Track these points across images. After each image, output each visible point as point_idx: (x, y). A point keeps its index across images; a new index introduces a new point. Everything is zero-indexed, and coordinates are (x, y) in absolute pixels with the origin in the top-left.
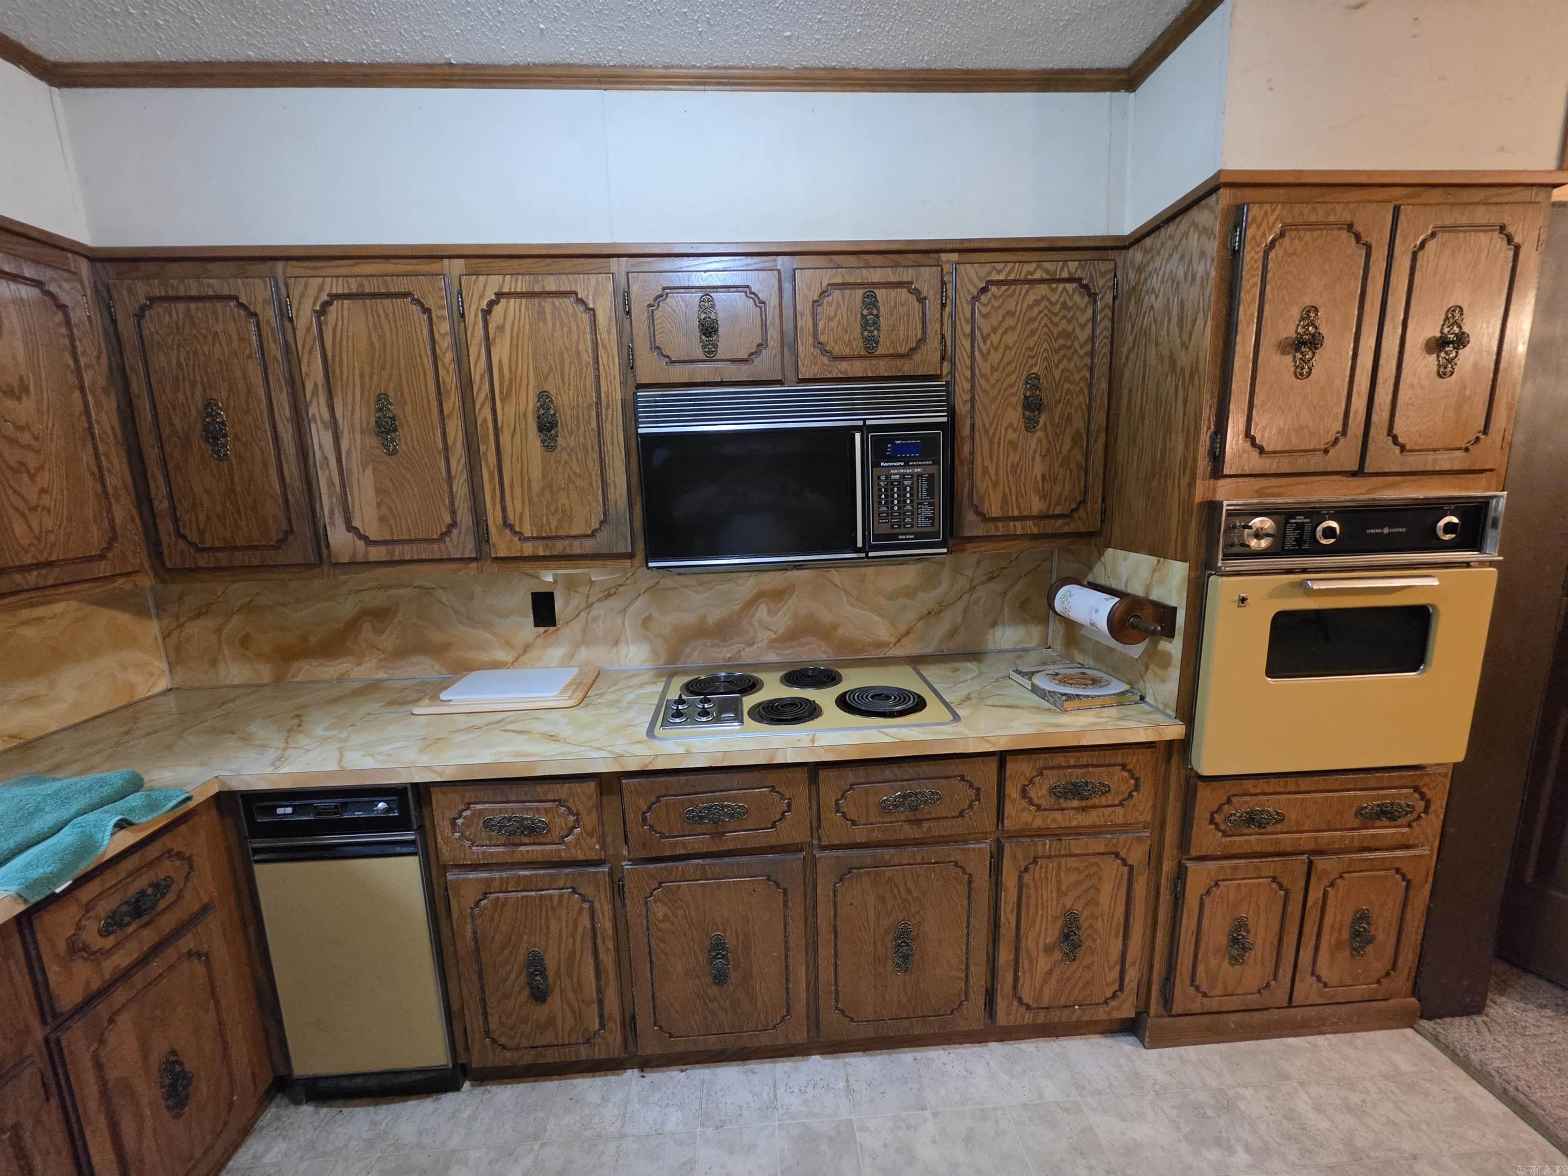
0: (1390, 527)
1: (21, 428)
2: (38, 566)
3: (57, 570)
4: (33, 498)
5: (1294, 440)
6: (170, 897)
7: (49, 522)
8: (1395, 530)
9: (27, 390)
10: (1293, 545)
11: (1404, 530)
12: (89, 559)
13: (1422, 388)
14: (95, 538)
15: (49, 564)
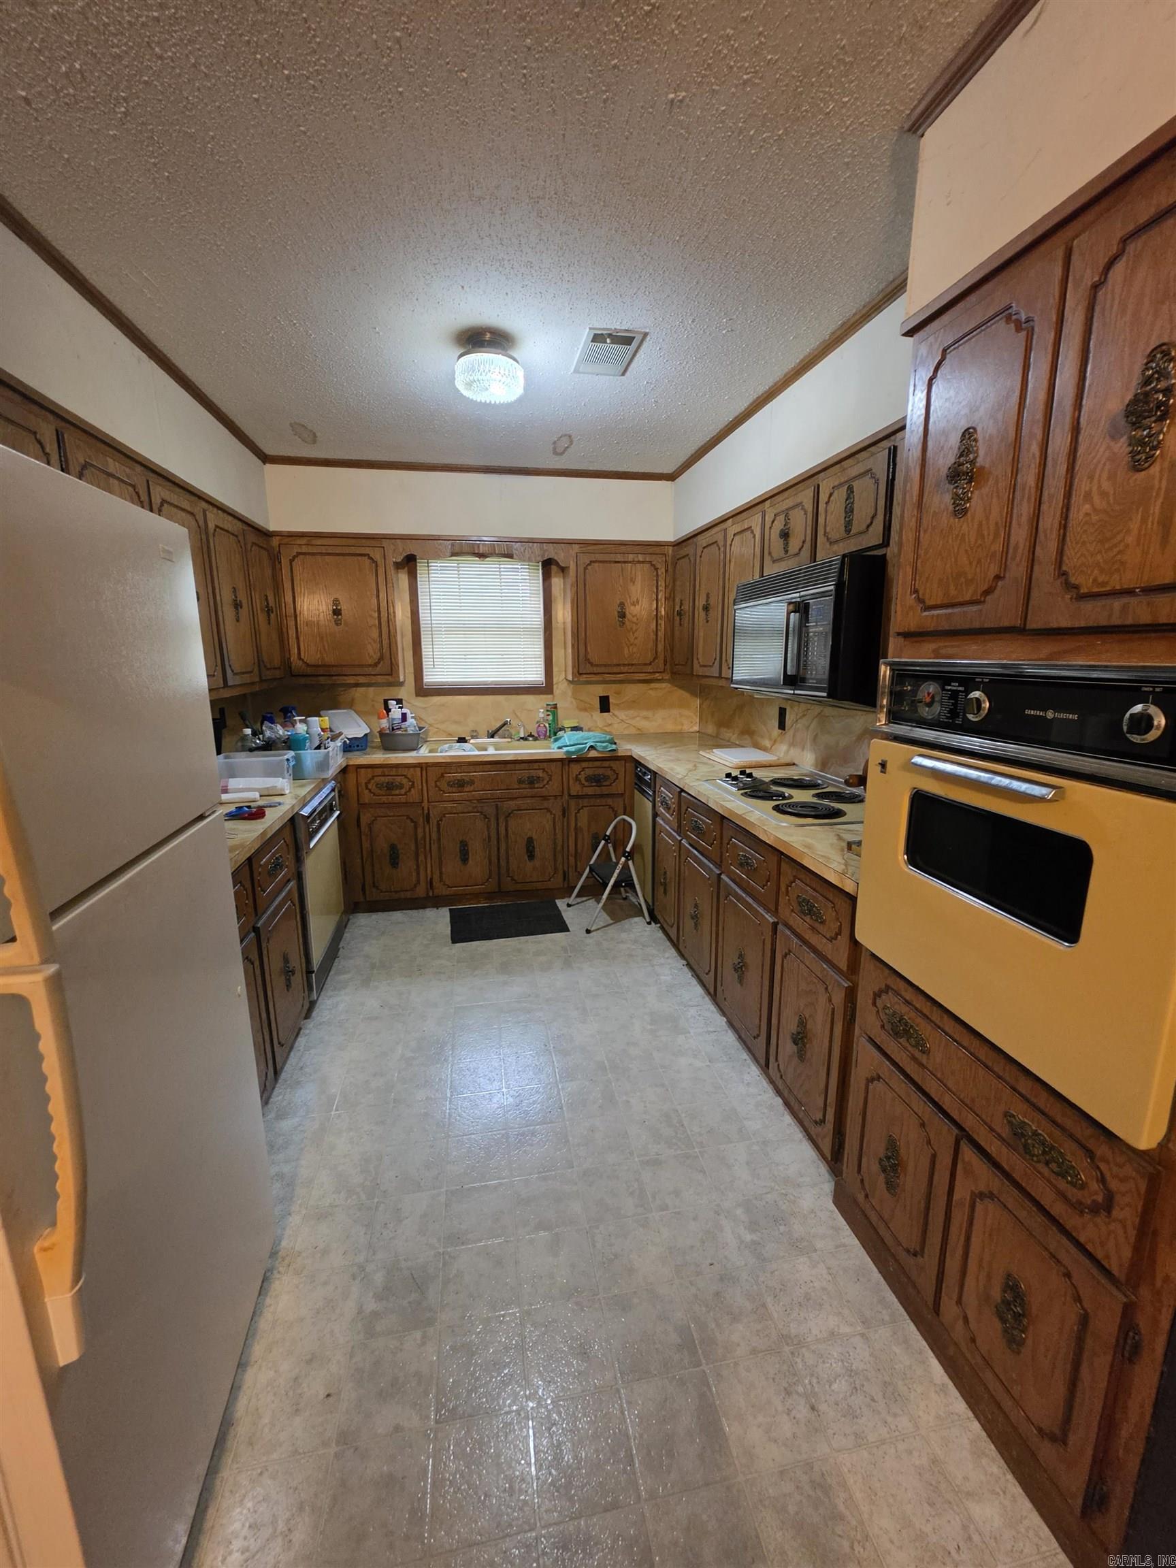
0: (1055, 710)
1: (633, 617)
2: (629, 665)
3: (634, 667)
4: (632, 641)
5: (953, 592)
6: (607, 783)
7: (635, 650)
8: (1063, 716)
9: (638, 602)
10: (947, 718)
11: (1076, 717)
12: (645, 664)
13: (1103, 494)
14: (650, 657)
15: (632, 665)
